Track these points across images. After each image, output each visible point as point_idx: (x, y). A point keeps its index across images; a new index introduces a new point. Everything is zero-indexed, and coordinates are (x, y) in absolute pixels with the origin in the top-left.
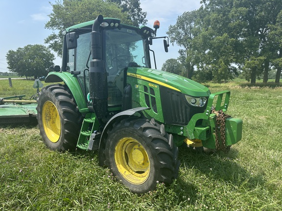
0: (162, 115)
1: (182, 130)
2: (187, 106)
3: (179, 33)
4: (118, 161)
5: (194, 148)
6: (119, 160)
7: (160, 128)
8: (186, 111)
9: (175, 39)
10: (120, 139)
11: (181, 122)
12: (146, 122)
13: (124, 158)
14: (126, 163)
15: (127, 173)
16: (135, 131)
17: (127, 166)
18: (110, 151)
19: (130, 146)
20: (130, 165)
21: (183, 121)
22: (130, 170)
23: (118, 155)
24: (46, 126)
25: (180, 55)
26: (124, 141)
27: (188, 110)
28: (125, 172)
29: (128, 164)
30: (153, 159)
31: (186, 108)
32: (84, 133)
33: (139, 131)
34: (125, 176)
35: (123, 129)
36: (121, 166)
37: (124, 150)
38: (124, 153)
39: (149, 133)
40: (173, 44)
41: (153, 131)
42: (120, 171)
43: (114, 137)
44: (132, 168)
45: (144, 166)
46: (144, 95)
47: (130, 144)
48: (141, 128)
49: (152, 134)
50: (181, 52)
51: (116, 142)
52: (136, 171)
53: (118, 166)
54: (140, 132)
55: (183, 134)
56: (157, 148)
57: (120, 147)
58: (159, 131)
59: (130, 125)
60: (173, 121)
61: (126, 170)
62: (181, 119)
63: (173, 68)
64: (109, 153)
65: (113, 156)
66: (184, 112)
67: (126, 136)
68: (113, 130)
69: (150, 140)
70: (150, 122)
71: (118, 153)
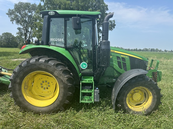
3: (17, 16)
9: (14, 19)
24: (25, 94)
25: (19, 31)
40: (13, 23)
42: (130, 107)
46: (117, 62)
50: (19, 29)
63: (9, 40)
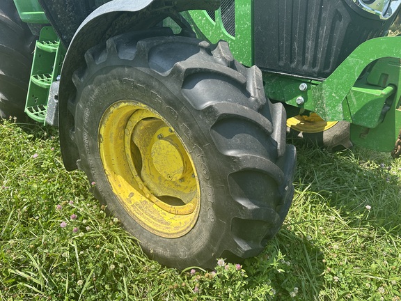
0: (248, 41)
1: (304, 93)
2: (342, 10)
4: (111, 166)
5: (300, 135)
6: (115, 162)
7: (246, 76)
8: (332, 29)
10: (111, 104)
11: (305, 68)
12: (197, 49)
13: (130, 159)
14: (134, 172)
15: (137, 198)
16: (155, 84)
17: (138, 179)
18: (85, 137)
19: (146, 128)
20: (145, 178)
21: (314, 64)
22: (146, 190)
23: (112, 151)
26: (124, 112)
27: (342, 25)
28: (132, 194)
29: (139, 174)
30: (213, 185)
31: (337, 16)
32: (38, 82)
33: (168, 84)
34: (129, 207)
35: (114, 71)
36: (120, 178)
37: (128, 139)
38: (128, 146)
39: (205, 94)
41: (221, 86)
42: (116, 190)
43: (92, 98)
44: (152, 185)
45: (183, 184)
47: (146, 123)
48: (177, 71)
49: (217, 97)
51: (100, 112)
52: (160, 194)
53: (111, 179)
54: (173, 87)
55: (302, 104)
56: (231, 153)
57: (114, 130)
58: (242, 87)
59: (137, 56)
60: (281, 64)
61: (134, 191)
62: (309, 56)
64: (83, 143)
65: (95, 150)
66: (324, 31)
67: (126, 98)
68: (86, 74)
69: (209, 122)
70: (215, 52)
71: (112, 145)
